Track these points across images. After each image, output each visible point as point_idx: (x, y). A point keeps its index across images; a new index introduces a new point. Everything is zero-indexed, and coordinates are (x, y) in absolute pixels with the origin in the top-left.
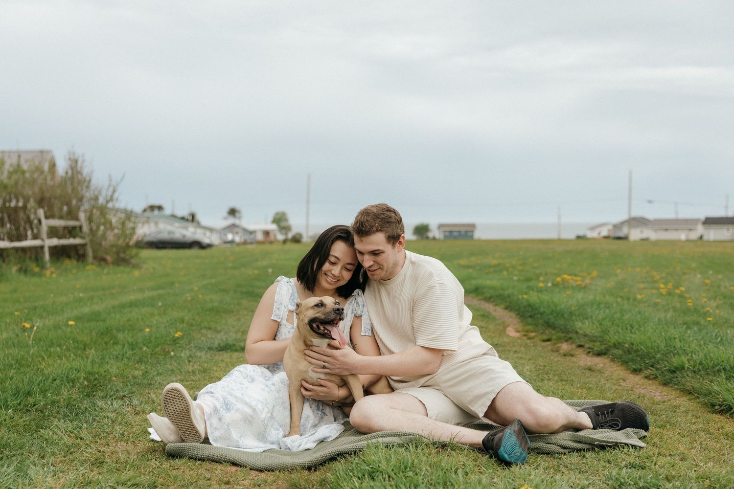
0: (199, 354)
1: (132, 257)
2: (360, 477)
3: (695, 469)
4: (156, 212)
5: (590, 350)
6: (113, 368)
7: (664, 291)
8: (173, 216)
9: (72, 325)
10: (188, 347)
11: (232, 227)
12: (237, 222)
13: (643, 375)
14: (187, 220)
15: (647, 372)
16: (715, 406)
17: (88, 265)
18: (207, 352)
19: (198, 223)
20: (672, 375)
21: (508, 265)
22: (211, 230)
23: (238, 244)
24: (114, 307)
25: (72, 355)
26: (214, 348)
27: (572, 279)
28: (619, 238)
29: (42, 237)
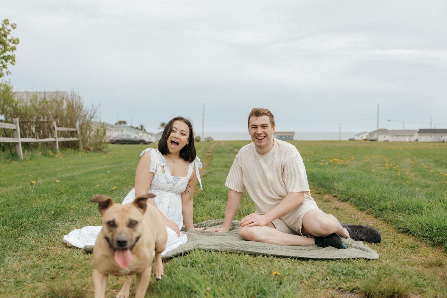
1: (104, 148)
3: (379, 263)
4: (122, 125)
5: (340, 199)
6: (73, 205)
7: (387, 168)
8: (132, 127)
9: (58, 182)
13: (365, 212)
14: (139, 129)
15: (368, 211)
16: (400, 229)
17: (79, 152)
19: (145, 130)
20: (380, 212)
22: (151, 134)
24: (84, 173)
25: (53, 198)
27: (338, 161)
28: (372, 140)
29: (55, 137)
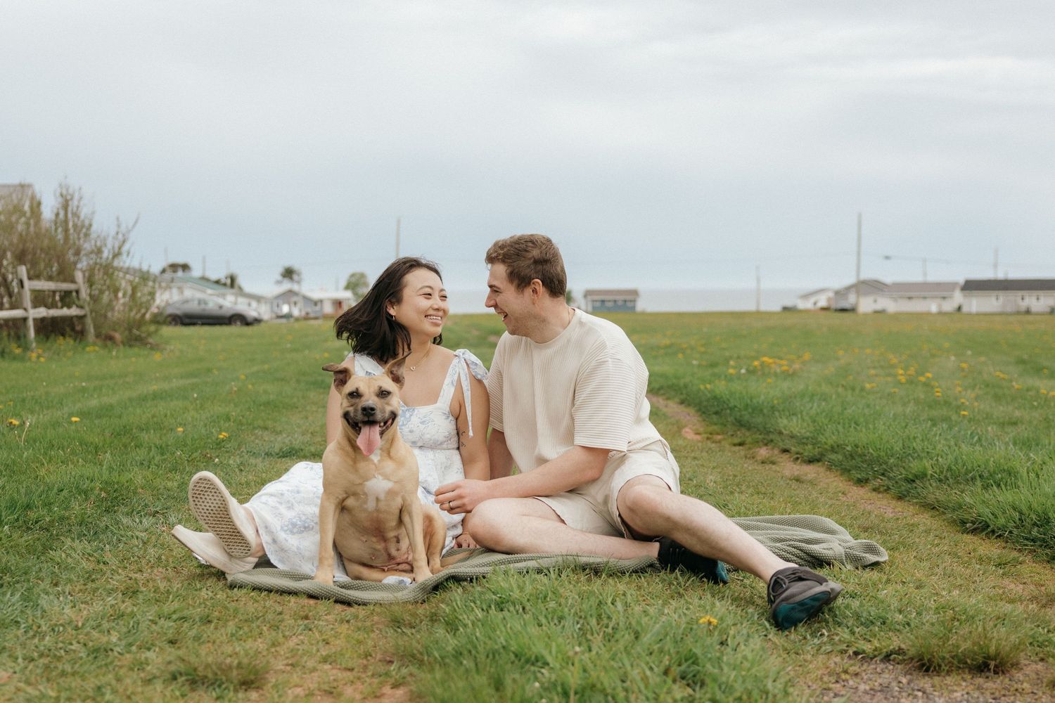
0: (252, 461)
1: (149, 335)
2: (485, 609)
3: (935, 598)
4: (180, 273)
5: (799, 456)
6: (138, 477)
7: (903, 379)
8: (204, 279)
9: (76, 422)
10: (238, 452)
11: (288, 295)
12: (295, 287)
13: (870, 486)
14: (225, 285)
15: (876, 483)
16: (966, 523)
17: (87, 346)
18: (264, 458)
19: (240, 288)
20: (909, 486)
21: (685, 346)
22: (259, 299)
23: (297, 319)
24: (131, 400)
25: (80, 460)
26: (273, 453)
27: (775, 363)
28: (843, 310)
29: (25, 305)
